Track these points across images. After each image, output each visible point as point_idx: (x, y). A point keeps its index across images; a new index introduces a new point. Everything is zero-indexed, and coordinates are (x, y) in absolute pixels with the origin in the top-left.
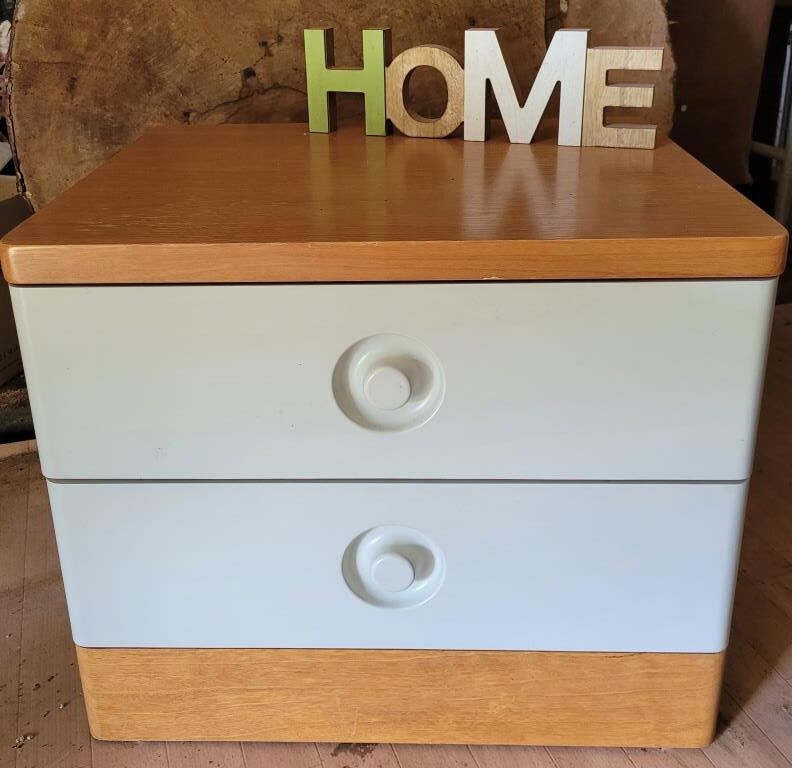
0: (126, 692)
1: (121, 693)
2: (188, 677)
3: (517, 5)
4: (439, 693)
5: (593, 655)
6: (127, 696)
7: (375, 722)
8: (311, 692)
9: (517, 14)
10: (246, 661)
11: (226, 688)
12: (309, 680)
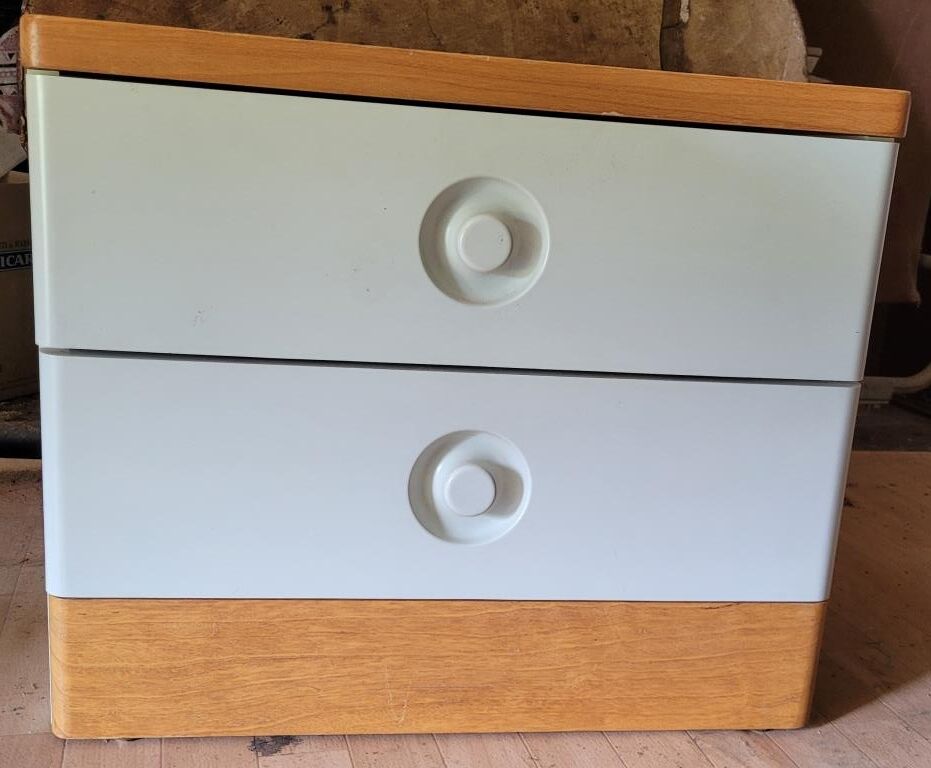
0: (113, 664)
1: (108, 665)
2: (200, 641)
3: (629, 6)
4: (508, 660)
5: (687, 606)
6: (115, 669)
7: (431, 703)
8: (355, 661)
9: (630, 16)
10: (278, 616)
11: (245, 657)
12: (353, 644)
